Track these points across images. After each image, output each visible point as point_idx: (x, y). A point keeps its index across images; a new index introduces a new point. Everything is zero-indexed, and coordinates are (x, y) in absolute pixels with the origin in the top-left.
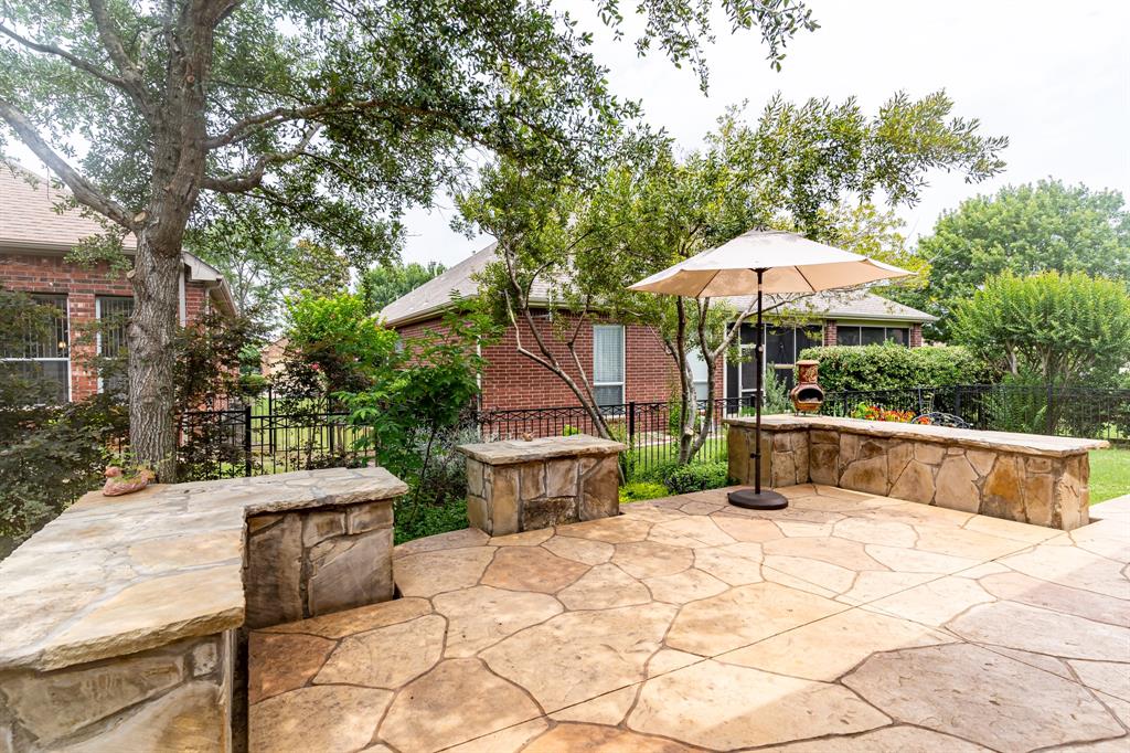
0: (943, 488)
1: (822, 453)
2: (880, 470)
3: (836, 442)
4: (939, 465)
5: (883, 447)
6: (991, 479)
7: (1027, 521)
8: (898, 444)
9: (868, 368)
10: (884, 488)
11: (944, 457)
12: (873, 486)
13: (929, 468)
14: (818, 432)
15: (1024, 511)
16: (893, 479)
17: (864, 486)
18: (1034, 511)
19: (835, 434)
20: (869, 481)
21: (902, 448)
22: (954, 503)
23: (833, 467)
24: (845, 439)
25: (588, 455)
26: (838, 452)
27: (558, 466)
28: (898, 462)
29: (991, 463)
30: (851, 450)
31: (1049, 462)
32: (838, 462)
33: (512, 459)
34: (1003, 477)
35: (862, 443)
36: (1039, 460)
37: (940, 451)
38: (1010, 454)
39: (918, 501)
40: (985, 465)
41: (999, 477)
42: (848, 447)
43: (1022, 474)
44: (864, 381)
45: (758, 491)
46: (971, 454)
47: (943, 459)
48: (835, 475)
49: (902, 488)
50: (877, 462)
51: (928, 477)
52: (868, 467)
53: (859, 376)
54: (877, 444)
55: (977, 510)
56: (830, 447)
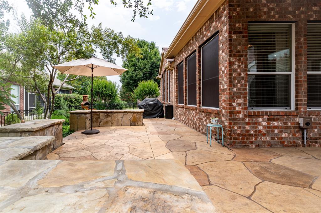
0: (123, 122)
1: (94, 119)
2: (110, 120)
3: (99, 115)
4: (122, 117)
5: (111, 115)
6: (132, 118)
7: (138, 125)
8: (114, 114)
9: (74, 100)
10: (111, 124)
11: (124, 115)
12: (108, 125)
13: (120, 118)
14: (94, 113)
15: (138, 124)
16: (113, 122)
17: (106, 125)
18: (139, 123)
19: (98, 113)
20: (107, 124)
21: (115, 115)
22: (126, 125)
23: (98, 122)
24: (101, 114)
25: (53, 125)
26: (99, 118)
27: (49, 129)
28: (114, 118)
29: (132, 115)
30: (102, 117)
31: (141, 113)
32: (99, 120)
33: (40, 128)
34: (134, 118)
35: (106, 114)
36: (140, 113)
37: (123, 114)
38: (135, 113)
39: (118, 126)
40: (131, 116)
41: (133, 118)
42: (102, 116)
43: (137, 116)
44: (73, 103)
45: (92, 130)
46: (129, 114)
47: (123, 116)
48: (98, 124)
49: (115, 123)
50: (109, 119)
51: (121, 120)
52: (107, 120)
53: (71, 102)
54: (109, 114)
55: (130, 125)
56: (97, 117)
